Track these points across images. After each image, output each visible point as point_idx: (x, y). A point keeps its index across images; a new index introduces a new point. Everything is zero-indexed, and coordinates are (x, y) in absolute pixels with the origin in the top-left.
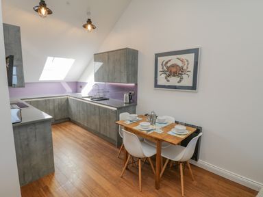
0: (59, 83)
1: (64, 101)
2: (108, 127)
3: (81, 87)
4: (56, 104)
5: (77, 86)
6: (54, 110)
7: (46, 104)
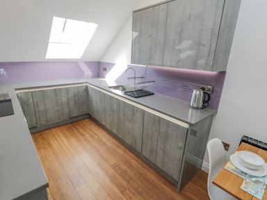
0: (74, 63)
1: (82, 90)
2: (160, 151)
3: (105, 69)
4: (71, 95)
5: (99, 68)
6: (68, 103)
7: (56, 96)
